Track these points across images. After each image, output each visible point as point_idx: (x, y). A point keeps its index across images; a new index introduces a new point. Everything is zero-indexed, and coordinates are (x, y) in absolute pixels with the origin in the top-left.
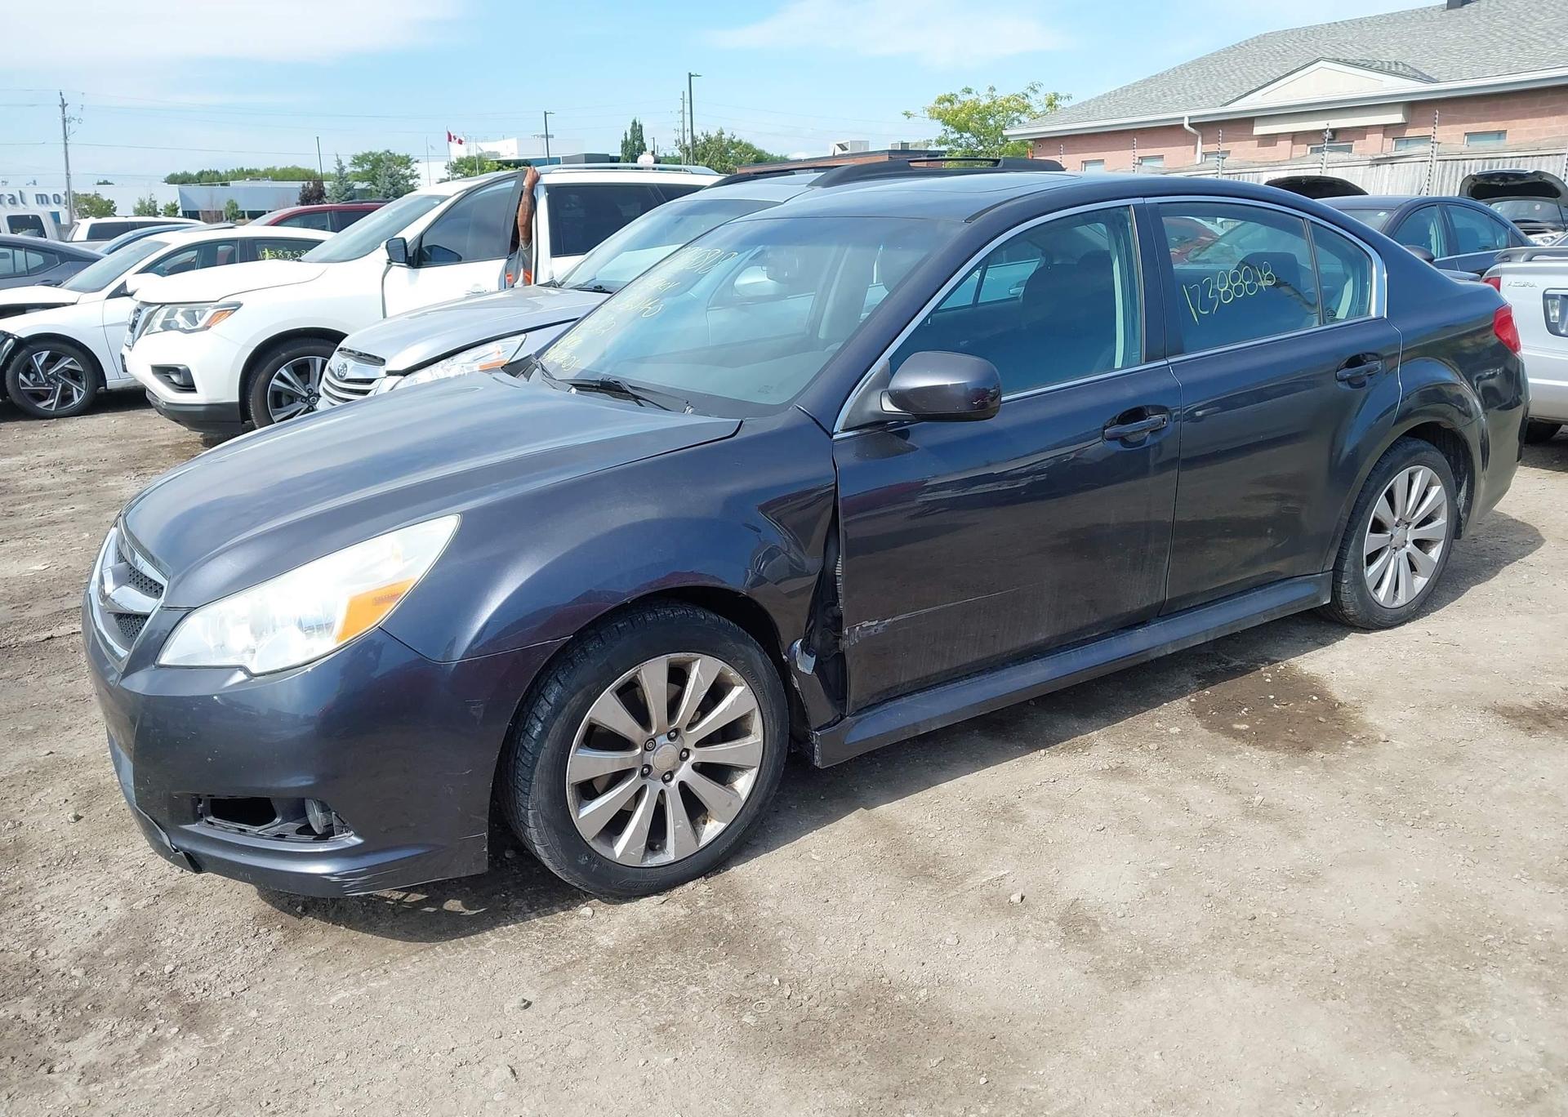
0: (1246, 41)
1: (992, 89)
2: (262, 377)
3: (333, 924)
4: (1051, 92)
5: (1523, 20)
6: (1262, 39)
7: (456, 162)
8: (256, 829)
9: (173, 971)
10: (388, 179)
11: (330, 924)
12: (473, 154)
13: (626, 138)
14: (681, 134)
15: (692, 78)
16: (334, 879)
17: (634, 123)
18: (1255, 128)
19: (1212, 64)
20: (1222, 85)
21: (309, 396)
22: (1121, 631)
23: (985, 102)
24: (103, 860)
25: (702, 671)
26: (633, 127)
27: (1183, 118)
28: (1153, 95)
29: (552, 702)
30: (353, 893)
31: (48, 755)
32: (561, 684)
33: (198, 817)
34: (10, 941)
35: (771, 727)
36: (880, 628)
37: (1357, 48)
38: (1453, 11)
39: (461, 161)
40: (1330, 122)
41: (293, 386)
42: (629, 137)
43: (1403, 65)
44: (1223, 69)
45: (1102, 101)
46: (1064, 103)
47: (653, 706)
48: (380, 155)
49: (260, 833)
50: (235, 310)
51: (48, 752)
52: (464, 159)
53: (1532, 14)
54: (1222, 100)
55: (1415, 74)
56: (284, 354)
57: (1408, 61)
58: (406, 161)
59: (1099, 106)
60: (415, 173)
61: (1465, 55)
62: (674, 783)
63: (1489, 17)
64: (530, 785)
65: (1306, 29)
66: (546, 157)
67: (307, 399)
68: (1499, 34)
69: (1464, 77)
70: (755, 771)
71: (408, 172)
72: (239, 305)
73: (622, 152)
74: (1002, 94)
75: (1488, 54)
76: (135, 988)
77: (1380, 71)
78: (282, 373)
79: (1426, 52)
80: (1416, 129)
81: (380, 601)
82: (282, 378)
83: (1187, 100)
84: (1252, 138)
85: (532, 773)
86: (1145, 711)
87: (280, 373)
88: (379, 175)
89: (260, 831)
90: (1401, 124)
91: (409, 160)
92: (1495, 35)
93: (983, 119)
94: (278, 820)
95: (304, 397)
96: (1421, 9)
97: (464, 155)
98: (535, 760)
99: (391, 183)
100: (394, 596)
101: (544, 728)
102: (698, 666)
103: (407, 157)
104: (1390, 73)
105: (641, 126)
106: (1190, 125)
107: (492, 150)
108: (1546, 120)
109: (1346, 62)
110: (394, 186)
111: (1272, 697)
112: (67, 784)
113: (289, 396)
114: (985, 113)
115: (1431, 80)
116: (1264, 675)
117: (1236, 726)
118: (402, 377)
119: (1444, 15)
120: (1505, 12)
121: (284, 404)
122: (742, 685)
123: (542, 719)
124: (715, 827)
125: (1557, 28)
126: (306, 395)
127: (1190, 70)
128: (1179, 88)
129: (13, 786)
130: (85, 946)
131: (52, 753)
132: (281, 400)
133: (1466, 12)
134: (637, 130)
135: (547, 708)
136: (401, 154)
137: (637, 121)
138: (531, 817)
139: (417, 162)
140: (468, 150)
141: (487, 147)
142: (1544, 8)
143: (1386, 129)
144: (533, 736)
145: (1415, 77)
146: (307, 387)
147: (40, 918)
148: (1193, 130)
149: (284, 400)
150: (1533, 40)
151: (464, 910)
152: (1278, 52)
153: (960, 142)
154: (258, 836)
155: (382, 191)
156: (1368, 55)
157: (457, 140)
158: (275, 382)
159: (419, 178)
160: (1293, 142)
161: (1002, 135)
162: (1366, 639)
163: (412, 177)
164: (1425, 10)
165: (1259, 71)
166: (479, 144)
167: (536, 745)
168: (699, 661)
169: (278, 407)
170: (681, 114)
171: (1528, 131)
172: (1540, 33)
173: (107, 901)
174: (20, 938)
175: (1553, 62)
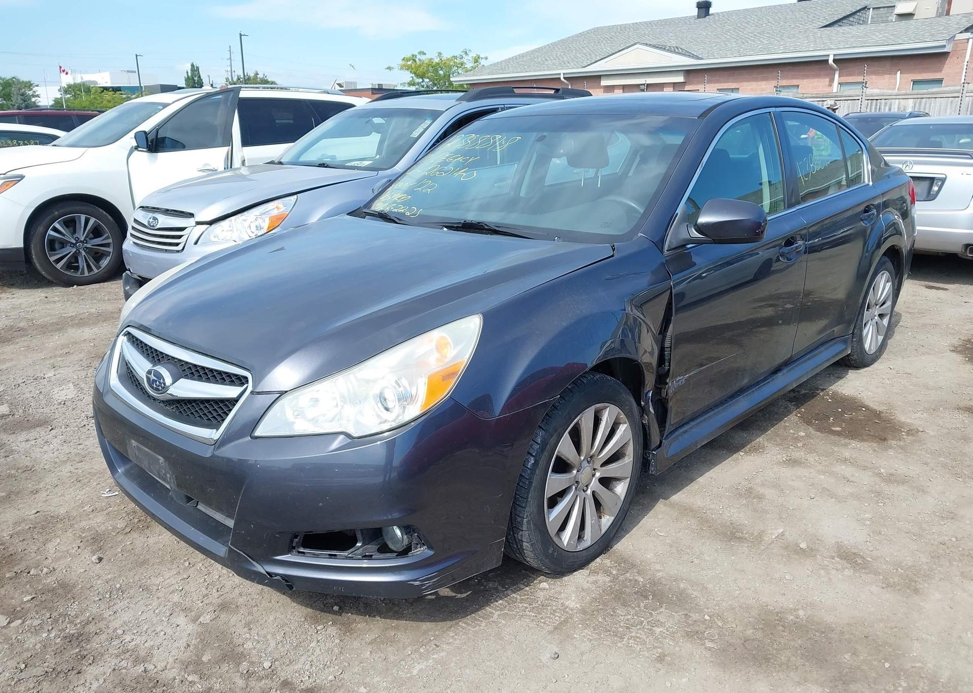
0: (587, 31)
1: (440, 54)
2: (41, 229)
3: (369, 616)
4: (474, 55)
5: (739, 27)
6: (596, 30)
7: (66, 87)
8: (345, 553)
9: (271, 666)
10: (20, 97)
11: (367, 616)
12: (79, 81)
13: (188, 75)
14: (230, 73)
15: (242, 37)
16: (417, 583)
17: (193, 65)
18: (601, 82)
19: (570, 43)
20: (579, 56)
21: (77, 243)
22: (772, 375)
23: (437, 60)
24: (146, 589)
25: (609, 414)
26: (192, 68)
27: (560, 74)
28: (539, 60)
29: (539, 442)
30: (428, 591)
31: (36, 514)
32: (542, 429)
33: (290, 549)
34: (114, 661)
35: (637, 450)
36: (684, 380)
37: (652, 38)
38: (701, 20)
39: (69, 86)
40: (647, 79)
41: (64, 235)
42: (190, 74)
43: (681, 49)
44: (577, 46)
45: (510, 62)
46: (483, 62)
47: (585, 440)
48: (9, 80)
49: (349, 556)
50: (19, 181)
51: (36, 511)
52: (72, 85)
53: (743, 24)
54: (581, 64)
55: (689, 54)
56: (56, 213)
57: (683, 47)
58: (29, 85)
59: (508, 65)
60: (36, 94)
61: (714, 45)
62: (589, 492)
63: (721, 24)
64: (527, 502)
65: (621, 26)
66: (139, 85)
67: (75, 244)
68: (728, 34)
69: (716, 57)
70: (629, 479)
71: (31, 93)
72: (22, 177)
73: (186, 84)
74: (446, 55)
75: (726, 44)
76: (249, 683)
77: (669, 51)
78: (56, 226)
79: (692, 42)
80: (691, 86)
81: (447, 376)
82: (55, 230)
83: (561, 64)
84: (600, 87)
85: (528, 493)
86: (777, 424)
87: (54, 226)
88: (13, 94)
89: (349, 554)
90: (683, 82)
91: (31, 85)
92: (727, 34)
93: (436, 71)
94: (359, 544)
95: (73, 243)
96: (683, 17)
97: (72, 82)
98: (531, 483)
99: (22, 100)
100: (453, 374)
101: (536, 461)
102: (607, 412)
103: (29, 82)
104: (675, 52)
105: (198, 68)
106: (564, 78)
107: (92, 80)
108: (760, 83)
109: (650, 45)
110: (25, 101)
111: (840, 410)
112: (69, 534)
113: (61, 243)
114: (435, 67)
115: (698, 58)
116: (825, 397)
117: (834, 429)
118: (209, 226)
119: (696, 21)
120: (729, 22)
121: (57, 249)
122: (626, 423)
123: (534, 454)
124: (608, 520)
125: (758, 33)
126: (74, 242)
127: (558, 46)
128: (554, 56)
129: (24, 540)
130: (186, 656)
131: (38, 512)
132: (55, 246)
133: (708, 20)
134: (195, 70)
135: (536, 447)
136: (25, 80)
137: (194, 64)
138: (525, 524)
139: (37, 86)
140: (74, 79)
141: (87, 78)
142: (749, 21)
143: (675, 85)
144: (529, 467)
145: (689, 56)
146: (75, 236)
147: (126, 641)
148: (565, 81)
149: (57, 246)
150: (748, 38)
151: (456, 595)
152: (607, 38)
153: (422, 84)
154: (347, 558)
155: (16, 105)
156: (660, 42)
157: (65, 72)
158: (50, 232)
159: (39, 97)
160: (623, 91)
161: (449, 80)
162: (860, 373)
163: (33, 96)
164: (685, 18)
165: (599, 49)
166: (83, 75)
167: (531, 473)
168: (608, 408)
169: (53, 251)
170: (229, 61)
171: (751, 89)
172: (750, 35)
173: (173, 620)
174: (122, 657)
175: (761, 51)
